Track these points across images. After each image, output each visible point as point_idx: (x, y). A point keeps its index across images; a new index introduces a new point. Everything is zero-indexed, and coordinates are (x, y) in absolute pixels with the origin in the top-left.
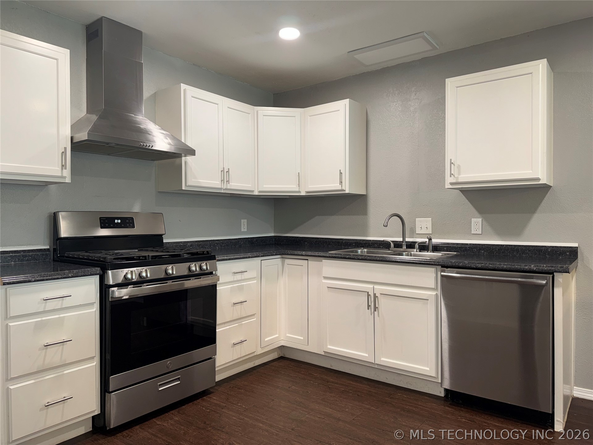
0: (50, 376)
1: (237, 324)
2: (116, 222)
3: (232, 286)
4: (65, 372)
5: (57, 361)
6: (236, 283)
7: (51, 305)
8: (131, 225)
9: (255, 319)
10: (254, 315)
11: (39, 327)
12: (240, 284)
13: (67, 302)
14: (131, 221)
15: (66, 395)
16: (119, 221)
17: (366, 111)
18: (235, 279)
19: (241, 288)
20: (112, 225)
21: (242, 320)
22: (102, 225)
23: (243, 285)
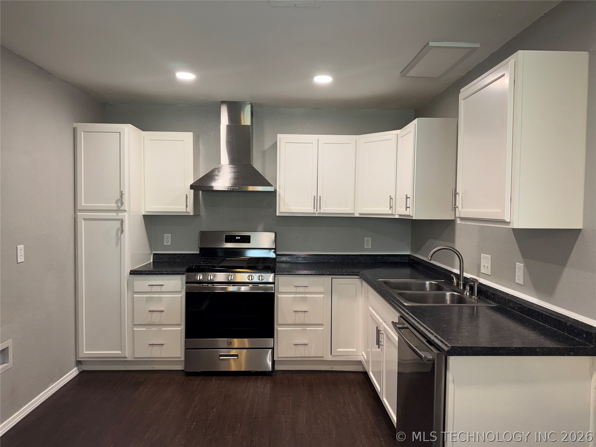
0: (154, 329)
1: (300, 329)
2: (237, 238)
3: (294, 296)
4: (163, 329)
5: (157, 321)
6: (299, 294)
7: (155, 289)
8: (248, 241)
9: (322, 329)
10: (322, 325)
11: (148, 300)
12: (304, 296)
13: (163, 289)
14: (248, 238)
15: (163, 342)
16: (239, 238)
17: (457, 123)
18: (298, 291)
19: (305, 300)
20: (233, 241)
21: (307, 326)
22: (227, 240)
23: (307, 297)
